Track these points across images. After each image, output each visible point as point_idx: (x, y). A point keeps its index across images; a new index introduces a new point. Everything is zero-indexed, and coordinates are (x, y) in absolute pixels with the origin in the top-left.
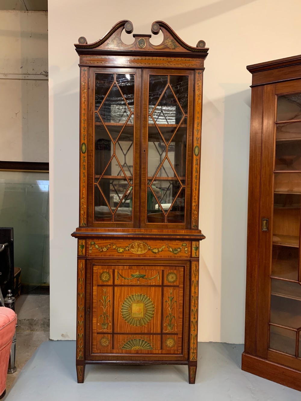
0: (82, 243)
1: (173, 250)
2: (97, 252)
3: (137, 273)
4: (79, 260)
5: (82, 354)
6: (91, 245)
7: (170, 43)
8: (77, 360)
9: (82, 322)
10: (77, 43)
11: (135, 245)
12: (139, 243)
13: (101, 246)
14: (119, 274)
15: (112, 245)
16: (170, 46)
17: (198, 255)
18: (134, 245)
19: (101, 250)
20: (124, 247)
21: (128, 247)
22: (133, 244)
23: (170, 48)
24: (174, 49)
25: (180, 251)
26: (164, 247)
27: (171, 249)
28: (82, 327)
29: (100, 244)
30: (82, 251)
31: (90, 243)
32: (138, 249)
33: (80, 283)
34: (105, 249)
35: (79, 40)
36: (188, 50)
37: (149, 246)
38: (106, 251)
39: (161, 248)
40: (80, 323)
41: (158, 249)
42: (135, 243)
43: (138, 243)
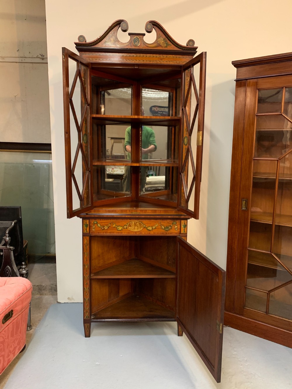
0: (86, 223)
1: (164, 228)
2: (99, 230)
4: (84, 237)
5: (88, 314)
6: (94, 224)
7: (163, 41)
8: (84, 320)
9: (87, 289)
10: (77, 41)
11: (132, 224)
13: (103, 225)
15: (112, 224)
16: (163, 44)
17: (186, 232)
19: (103, 228)
20: (123, 226)
21: (126, 225)
22: (130, 223)
23: (163, 46)
24: (166, 47)
25: (171, 228)
26: (157, 225)
27: (163, 227)
28: (88, 292)
29: (102, 223)
30: (86, 229)
31: (93, 222)
32: (135, 227)
33: (85, 256)
34: (106, 228)
35: (79, 39)
36: (179, 48)
37: (144, 225)
38: (107, 229)
39: (154, 226)
40: (86, 290)
41: (152, 227)
42: (132, 222)
43: (135, 222)
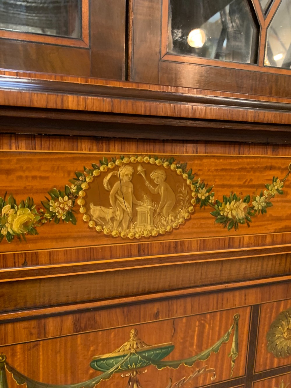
3: (127, 345)
11: (115, 178)
12: (143, 164)
14: (12, 369)
18: (111, 183)
20: (38, 199)
21: (66, 192)
22: (103, 175)
32: (134, 205)
39: (262, 195)
42: (117, 168)
43: (134, 165)
